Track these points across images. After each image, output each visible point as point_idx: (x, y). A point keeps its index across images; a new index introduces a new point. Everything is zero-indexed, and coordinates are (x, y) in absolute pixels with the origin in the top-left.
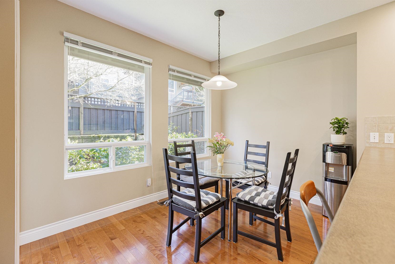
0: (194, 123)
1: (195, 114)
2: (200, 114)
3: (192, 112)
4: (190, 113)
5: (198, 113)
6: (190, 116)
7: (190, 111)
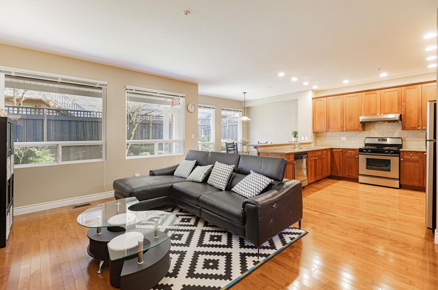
0: (231, 134)
1: (231, 127)
2: (234, 127)
3: (229, 126)
4: (228, 126)
5: (233, 127)
6: (228, 128)
7: (228, 125)
